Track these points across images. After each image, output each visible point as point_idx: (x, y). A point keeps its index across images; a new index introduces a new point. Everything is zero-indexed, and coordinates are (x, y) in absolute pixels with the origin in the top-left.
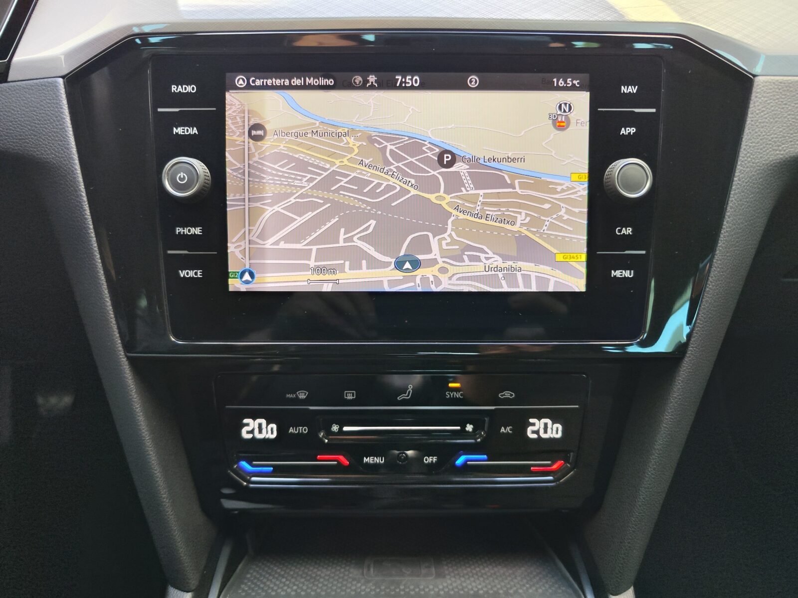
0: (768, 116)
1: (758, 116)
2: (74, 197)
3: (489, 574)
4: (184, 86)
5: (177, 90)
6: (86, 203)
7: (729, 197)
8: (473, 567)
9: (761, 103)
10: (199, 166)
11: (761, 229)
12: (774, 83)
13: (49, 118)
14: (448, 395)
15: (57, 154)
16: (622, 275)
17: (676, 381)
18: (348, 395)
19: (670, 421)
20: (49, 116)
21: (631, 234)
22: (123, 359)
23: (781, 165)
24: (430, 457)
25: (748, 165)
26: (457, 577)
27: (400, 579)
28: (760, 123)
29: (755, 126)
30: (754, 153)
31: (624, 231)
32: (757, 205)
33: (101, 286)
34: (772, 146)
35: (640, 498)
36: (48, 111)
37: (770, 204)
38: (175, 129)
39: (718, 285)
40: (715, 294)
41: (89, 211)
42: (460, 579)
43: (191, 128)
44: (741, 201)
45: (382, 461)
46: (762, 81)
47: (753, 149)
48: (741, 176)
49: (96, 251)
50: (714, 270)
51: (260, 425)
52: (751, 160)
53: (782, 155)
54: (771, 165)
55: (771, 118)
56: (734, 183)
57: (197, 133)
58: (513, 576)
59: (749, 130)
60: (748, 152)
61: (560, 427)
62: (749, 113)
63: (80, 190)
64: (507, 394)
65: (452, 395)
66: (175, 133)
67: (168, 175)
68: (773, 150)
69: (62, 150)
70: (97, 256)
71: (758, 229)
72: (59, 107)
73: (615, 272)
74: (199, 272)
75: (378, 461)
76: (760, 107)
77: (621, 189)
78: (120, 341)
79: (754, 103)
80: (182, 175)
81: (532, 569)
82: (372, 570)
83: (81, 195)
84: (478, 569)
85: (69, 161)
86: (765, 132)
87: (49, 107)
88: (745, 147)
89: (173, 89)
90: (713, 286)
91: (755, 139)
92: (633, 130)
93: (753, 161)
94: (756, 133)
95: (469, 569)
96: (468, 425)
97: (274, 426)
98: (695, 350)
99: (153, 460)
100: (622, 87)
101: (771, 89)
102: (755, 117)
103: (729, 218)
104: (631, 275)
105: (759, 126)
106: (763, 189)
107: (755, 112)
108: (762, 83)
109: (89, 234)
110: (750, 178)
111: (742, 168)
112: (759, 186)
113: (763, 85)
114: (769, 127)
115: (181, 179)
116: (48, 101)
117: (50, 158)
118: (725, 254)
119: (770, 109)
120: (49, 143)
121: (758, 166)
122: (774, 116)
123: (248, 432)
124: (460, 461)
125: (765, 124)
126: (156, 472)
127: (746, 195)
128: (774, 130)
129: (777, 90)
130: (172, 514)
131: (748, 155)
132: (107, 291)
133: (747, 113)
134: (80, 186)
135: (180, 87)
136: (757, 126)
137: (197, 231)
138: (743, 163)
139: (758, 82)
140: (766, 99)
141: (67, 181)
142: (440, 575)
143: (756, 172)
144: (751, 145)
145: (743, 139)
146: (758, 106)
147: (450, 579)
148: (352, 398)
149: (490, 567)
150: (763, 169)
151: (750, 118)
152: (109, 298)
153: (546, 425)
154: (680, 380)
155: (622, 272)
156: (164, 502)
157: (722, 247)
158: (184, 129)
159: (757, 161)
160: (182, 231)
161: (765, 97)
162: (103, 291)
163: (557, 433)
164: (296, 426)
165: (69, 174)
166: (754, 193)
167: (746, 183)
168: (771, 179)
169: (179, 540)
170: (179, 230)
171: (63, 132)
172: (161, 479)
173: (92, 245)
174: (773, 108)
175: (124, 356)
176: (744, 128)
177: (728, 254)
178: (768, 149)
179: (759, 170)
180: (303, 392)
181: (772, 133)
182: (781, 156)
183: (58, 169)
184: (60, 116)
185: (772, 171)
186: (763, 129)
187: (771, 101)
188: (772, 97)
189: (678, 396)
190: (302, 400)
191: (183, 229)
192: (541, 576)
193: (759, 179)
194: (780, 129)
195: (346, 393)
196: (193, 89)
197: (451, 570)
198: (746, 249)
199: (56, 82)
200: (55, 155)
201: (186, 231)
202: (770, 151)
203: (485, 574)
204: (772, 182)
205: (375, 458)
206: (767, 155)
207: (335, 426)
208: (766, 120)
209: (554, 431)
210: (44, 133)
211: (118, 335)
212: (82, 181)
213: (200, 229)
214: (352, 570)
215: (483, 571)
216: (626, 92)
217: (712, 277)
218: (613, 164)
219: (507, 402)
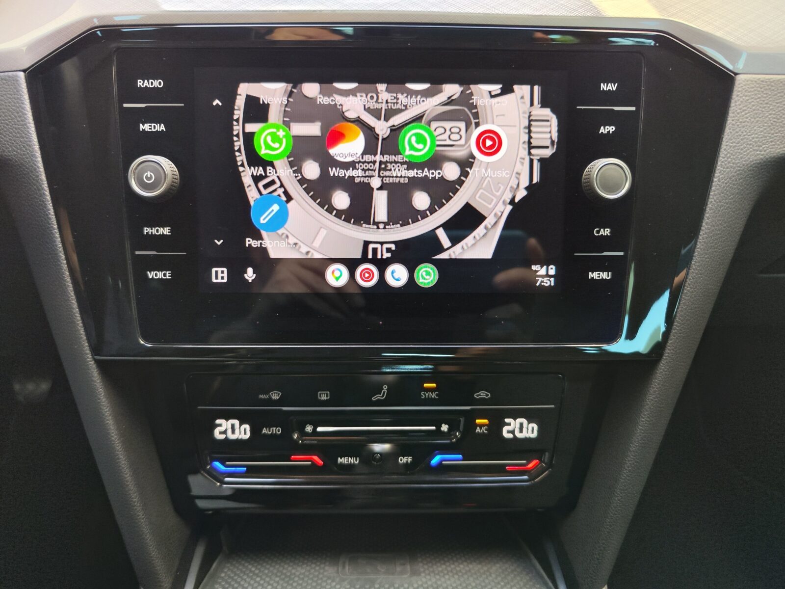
0: (749, 116)
1: (739, 116)
2: (37, 196)
3: (464, 571)
4: (150, 81)
5: (143, 84)
6: (50, 202)
7: (708, 198)
8: (448, 564)
9: (742, 102)
10: (167, 165)
11: (740, 230)
12: (756, 82)
13: (10, 113)
14: (423, 395)
15: (19, 151)
16: (599, 277)
17: (652, 383)
18: (322, 395)
19: (646, 423)
20: (10, 111)
21: (609, 235)
22: (90, 362)
23: (761, 166)
24: (405, 458)
25: (728, 165)
26: (432, 575)
27: (375, 577)
28: (741, 122)
29: (736, 126)
30: (734, 154)
31: (602, 232)
32: (736, 206)
33: (66, 288)
34: (753, 146)
35: (615, 500)
36: (9, 106)
37: (749, 205)
38: (141, 125)
39: (696, 287)
40: (693, 296)
41: (53, 211)
42: (435, 577)
43: (158, 125)
44: (720, 202)
45: (356, 461)
46: (743, 80)
47: (733, 149)
48: (720, 177)
49: (60, 252)
50: (693, 272)
51: (233, 426)
52: (732, 161)
53: (762, 155)
54: (751, 166)
55: (752, 118)
56: (714, 184)
57: (165, 130)
58: (488, 574)
59: (730, 129)
60: (729, 153)
61: (535, 426)
62: (730, 112)
63: (43, 189)
64: (483, 394)
65: (427, 395)
66: (141, 130)
67: (134, 174)
68: (754, 150)
69: (24, 147)
70: (62, 257)
71: (737, 230)
72: (20, 102)
73: (593, 273)
74: (168, 273)
75: (352, 462)
76: (741, 107)
77: (600, 190)
78: (87, 344)
79: (736, 102)
80: (149, 174)
81: (507, 566)
82: (347, 568)
83: (44, 194)
84: (453, 566)
85: (31, 159)
86: (746, 132)
87: (10, 102)
88: (725, 147)
89: (139, 84)
90: (691, 288)
91: (736, 139)
92: (612, 129)
93: (733, 161)
94: (737, 132)
95: (444, 567)
96: (443, 425)
97: (247, 427)
98: (672, 353)
99: (123, 465)
100: (602, 84)
101: (753, 88)
102: (736, 116)
103: (708, 219)
104: (608, 276)
105: (740, 126)
106: (742, 190)
107: (736, 111)
108: (744, 81)
109: (52, 233)
110: (730, 178)
111: (722, 169)
112: (739, 187)
113: (744, 83)
114: (750, 126)
115: (147, 178)
116: (9, 96)
117: (12, 155)
118: (703, 256)
119: (751, 108)
120: (10, 139)
121: (738, 167)
122: (755, 116)
123: (221, 433)
124: (435, 460)
125: (746, 124)
126: (126, 476)
127: (726, 196)
128: (755, 130)
129: (759, 89)
130: (143, 519)
131: (728, 155)
132: (73, 292)
133: (728, 113)
134: (43, 184)
135: (146, 81)
136: (738, 125)
137: (166, 231)
138: (723, 164)
139: (739, 80)
140: (747, 98)
141: (30, 180)
142: (415, 573)
143: (736, 172)
144: (731, 145)
145: (724, 139)
146: (739, 105)
147: (425, 577)
148: (326, 398)
149: (465, 564)
150: (744, 169)
151: (731, 117)
152: (75, 300)
153: (521, 425)
154: (656, 382)
155: (599, 274)
156: (135, 505)
157: (701, 249)
158: (151, 126)
159: (737, 161)
160: (150, 231)
161: (746, 96)
162: (69, 293)
163: (533, 432)
164: (269, 426)
165: (32, 172)
166: (733, 195)
167: (726, 184)
168: (751, 179)
169: (151, 543)
170: (146, 230)
171: (25, 128)
172: (131, 483)
173: (56, 246)
174: (754, 108)
175: (91, 360)
176: (725, 127)
177: (706, 256)
178: (748, 149)
179: (739, 170)
180: (274, 393)
181: (753, 133)
182: (761, 157)
183: (20, 167)
184: (22, 112)
185: (752, 172)
186: (744, 129)
187: (752, 100)
188: (753, 96)
189: (655, 398)
190: (276, 401)
191: (151, 229)
192: (515, 573)
193: (739, 180)
194: (761, 129)
195: (320, 394)
196: (160, 83)
197: (426, 567)
198: (724, 251)
199: (17, 76)
200: (16, 152)
201: (154, 231)
202: (751, 151)
203: (460, 571)
204: (752, 182)
205: (350, 458)
206: (747, 156)
207: (309, 426)
208: (748, 120)
209: (529, 430)
210: (5, 129)
211: (85, 338)
212: (45, 180)
213: (168, 229)
214: (327, 568)
215: (458, 569)
216: (605, 90)
217: (690, 279)
218: (592, 164)
219: (483, 402)
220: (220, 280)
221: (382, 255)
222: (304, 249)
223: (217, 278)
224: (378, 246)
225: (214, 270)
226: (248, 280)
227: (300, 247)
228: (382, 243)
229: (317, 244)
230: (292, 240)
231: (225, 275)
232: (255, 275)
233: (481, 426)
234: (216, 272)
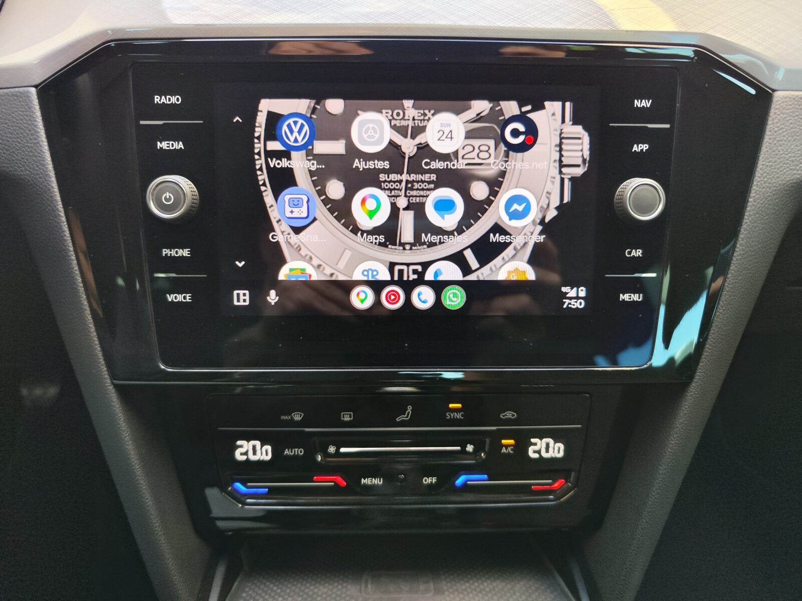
0: (787, 134)
1: (776, 134)
2: (52, 218)
3: (487, 590)
4: (168, 97)
5: (160, 100)
6: (65, 223)
7: (743, 218)
8: (471, 582)
9: (779, 120)
10: (186, 185)
11: (774, 250)
12: (794, 99)
13: (22, 131)
14: (448, 416)
15: (32, 170)
16: (630, 299)
17: (683, 405)
18: (345, 416)
19: (676, 446)
20: (22, 129)
21: (641, 256)
22: (109, 387)
23: (798, 185)
24: (429, 478)
25: (764, 185)
26: (456, 593)
27: (398, 596)
28: (778, 141)
29: (773, 145)
30: (770, 173)
31: (634, 253)
32: (771, 226)
33: (83, 312)
34: (790, 165)
35: (643, 522)
36: (21, 123)
37: (784, 224)
38: (159, 143)
39: (729, 309)
40: (726, 318)
41: (68, 232)
42: (458, 596)
43: (177, 143)
44: (755, 222)
45: (380, 482)
46: (781, 97)
47: (769, 169)
48: (756, 197)
49: (77, 274)
50: (726, 294)
51: (254, 448)
52: (768, 180)
53: (798, 175)
54: (788, 186)
55: (789, 136)
56: (749, 204)
57: (183, 148)
58: (512, 592)
59: (766, 148)
60: (765, 172)
61: (562, 446)
62: (767, 130)
63: (58, 210)
64: (509, 415)
65: (452, 415)
66: (159, 148)
67: (153, 195)
68: (791, 169)
69: (38, 166)
70: (79, 279)
71: (771, 251)
72: (32, 119)
73: (624, 295)
74: (188, 296)
75: (376, 483)
76: (779, 124)
77: (632, 211)
78: (105, 369)
79: (773, 120)
80: (168, 195)
81: (531, 583)
82: (370, 586)
83: (59, 215)
84: (476, 584)
85: (45, 179)
86: (783, 150)
87: (21, 120)
88: (761, 166)
89: (156, 100)
90: (724, 310)
91: (772, 158)
92: (646, 147)
93: (770, 181)
94: (774, 151)
95: (468, 585)
96: (468, 445)
97: (269, 448)
98: (703, 375)
99: (143, 490)
100: (636, 101)
101: (790, 105)
102: (774, 135)
103: (742, 240)
104: (639, 298)
105: (777, 144)
106: (778, 210)
107: (774, 129)
108: (782, 99)
109: (69, 256)
110: (766, 199)
111: (758, 189)
112: (775, 207)
113: (782, 101)
114: (787, 145)
115: (166, 199)
116: (20, 113)
117: (24, 174)
118: (736, 278)
119: (788, 127)
120: (23, 158)
121: (774, 187)
122: (793, 134)
123: (242, 454)
124: (460, 481)
125: (783, 142)
126: (147, 501)
127: (761, 216)
128: (792, 149)
129: (797, 106)
130: (164, 543)
131: (765, 175)
132: (91, 316)
133: (765, 131)
134: (58, 205)
135: (163, 97)
136: (775, 144)
137: (185, 253)
138: (759, 184)
139: (777, 97)
140: (785, 116)
141: (44, 200)
142: (438, 592)
143: (772, 192)
144: (768, 164)
145: (760, 158)
146: (777, 123)
147: (449, 596)
148: (349, 419)
149: (489, 582)
150: (780, 189)
151: (768, 136)
152: (93, 324)
153: (548, 445)
154: (686, 405)
155: (630, 296)
156: (156, 531)
157: (735, 271)
158: (169, 144)
159: (774, 181)
160: (169, 253)
161: (784, 114)
162: (86, 316)
163: (559, 452)
164: (291, 447)
165: (46, 192)
166: (768, 215)
167: (762, 204)
168: (787, 199)
169: (173, 568)
170: (165, 251)
171: (38, 147)
172: (152, 508)
173: (73, 268)
174: (791, 126)
175: (110, 384)
176: (762, 146)
177: (740, 278)
178: (785, 169)
179: (775, 190)
180: (298, 414)
181: (790, 152)
182: (798, 176)
183: (34, 187)
184: (34, 130)
185: (788, 192)
186: (781, 148)
187: (790, 118)
188: (791, 114)
189: (685, 421)
190: (297, 422)
191: (170, 251)
192: (540, 591)
193: (775, 200)
194: (799, 148)
195: (343, 415)
196: (178, 100)
197: (449, 585)
198: (758, 272)
199: (28, 92)
200: (29, 172)
201: (173, 253)
202: (787, 171)
203: (484, 589)
204: (787, 202)
205: (373, 479)
206: (784, 175)
207: (332, 447)
208: (785, 138)
209: (556, 450)
210: (18, 148)
211: (103, 362)
212: (60, 200)
213: (188, 251)
214: (349, 587)
215: (482, 587)
216: (639, 106)
217: (723, 301)
218: (625, 183)
219: (508, 422)
220: (242, 303)
221: (408, 277)
222: (328, 271)
223: (238, 301)
224: (405, 267)
225: (236, 292)
226: (270, 303)
227: (324, 269)
228: (408, 265)
229: (341, 265)
230: (316, 262)
231: (247, 298)
232: (278, 298)
233: (507, 446)
234: (238, 295)
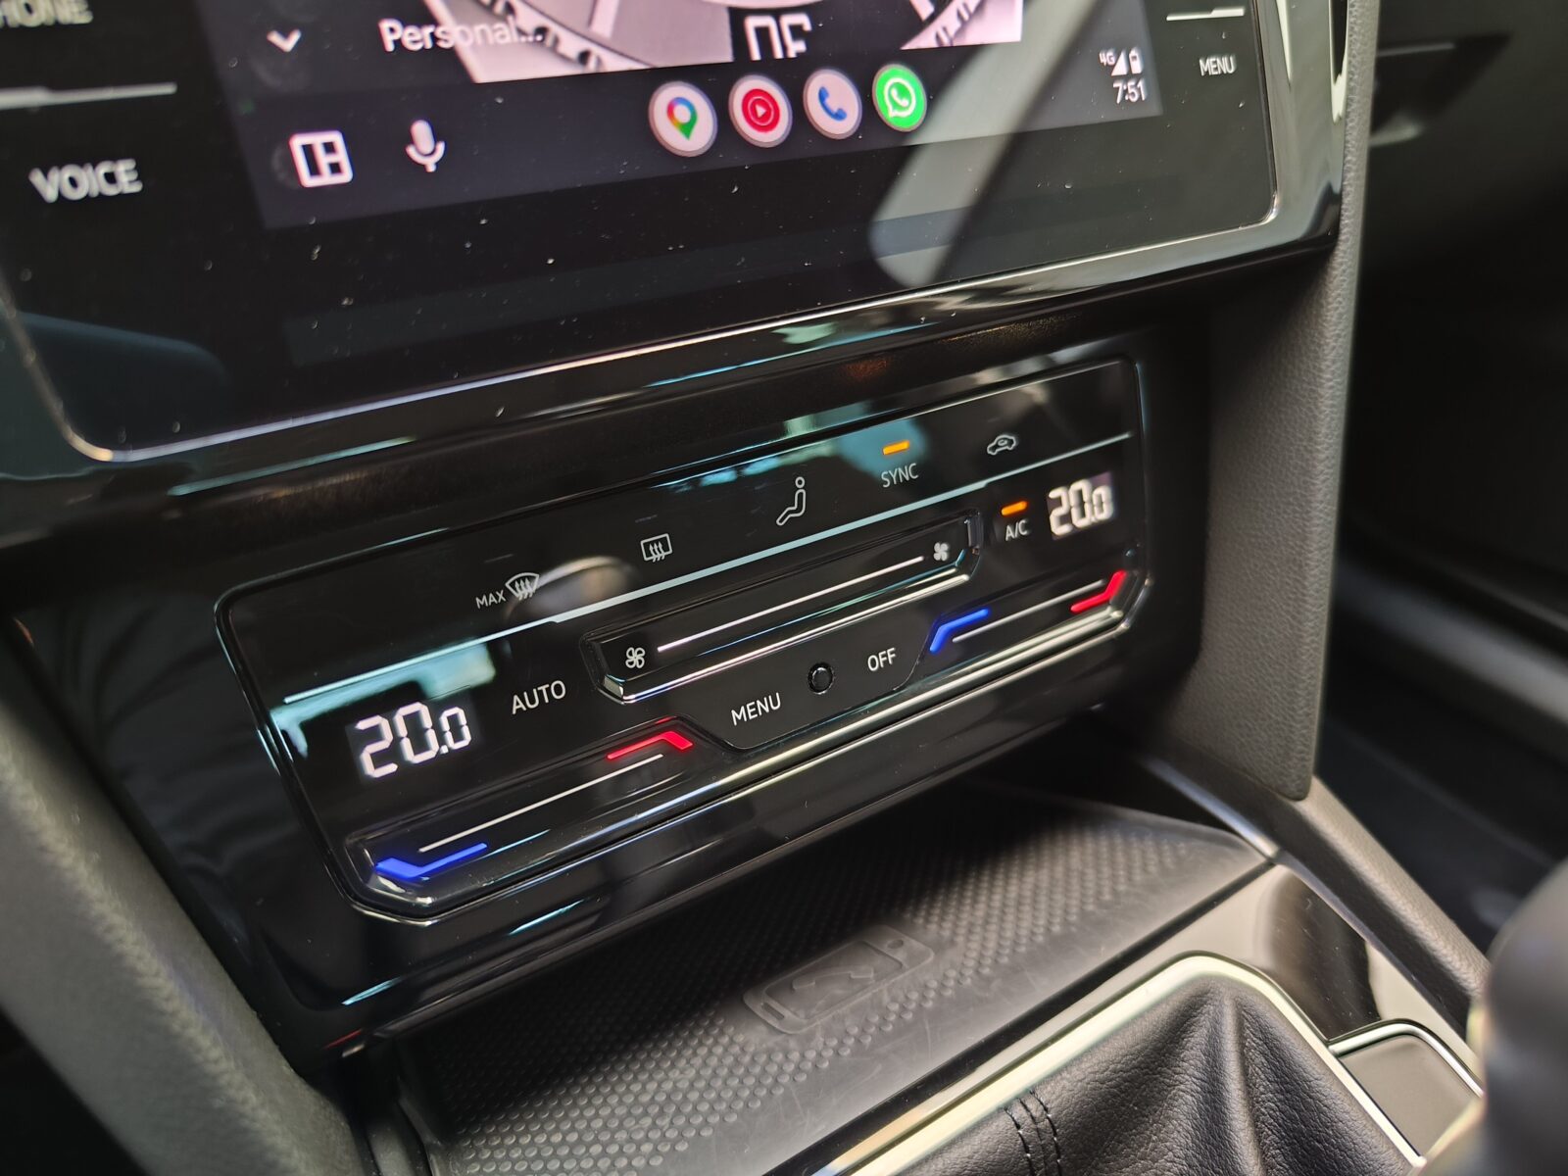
14: (887, 480)
16: (1219, 68)
18: (651, 548)
24: (880, 654)
45: (775, 704)
51: (416, 725)
61: (1107, 492)
64: (1002, 442)
65: (894, 476)
73: (1205, 61)
74: (123, 173)
75: (767, 709)
97: (457, 713)
104: (1230, 67)
123: (381, 758)
124: (938, 641)
137: (66, 10)
148: (664, 554)
153: (1080, 497)
155: (1216, 62)
163: (1105, 507)
164: (529, 685)
180: (523, 580)
190: (526, 603)
201: (19, 13)
205: (759, 703)
207: (635, 651)
209: (1096, 505)
219: (1006, 460)
220: (327, 179)
221: (785, 48)
222: (571, 46)
223: (314, 170)
224: (768, 21)
225: (297, 142)
226: (423, 167)
227: (556, 41)
228: (777, 13)
229: (604, 24)
230: (528, 19)
231: (342, 156)
232: (441, 147)
233: (1013, 519)
234: (308, 150)
